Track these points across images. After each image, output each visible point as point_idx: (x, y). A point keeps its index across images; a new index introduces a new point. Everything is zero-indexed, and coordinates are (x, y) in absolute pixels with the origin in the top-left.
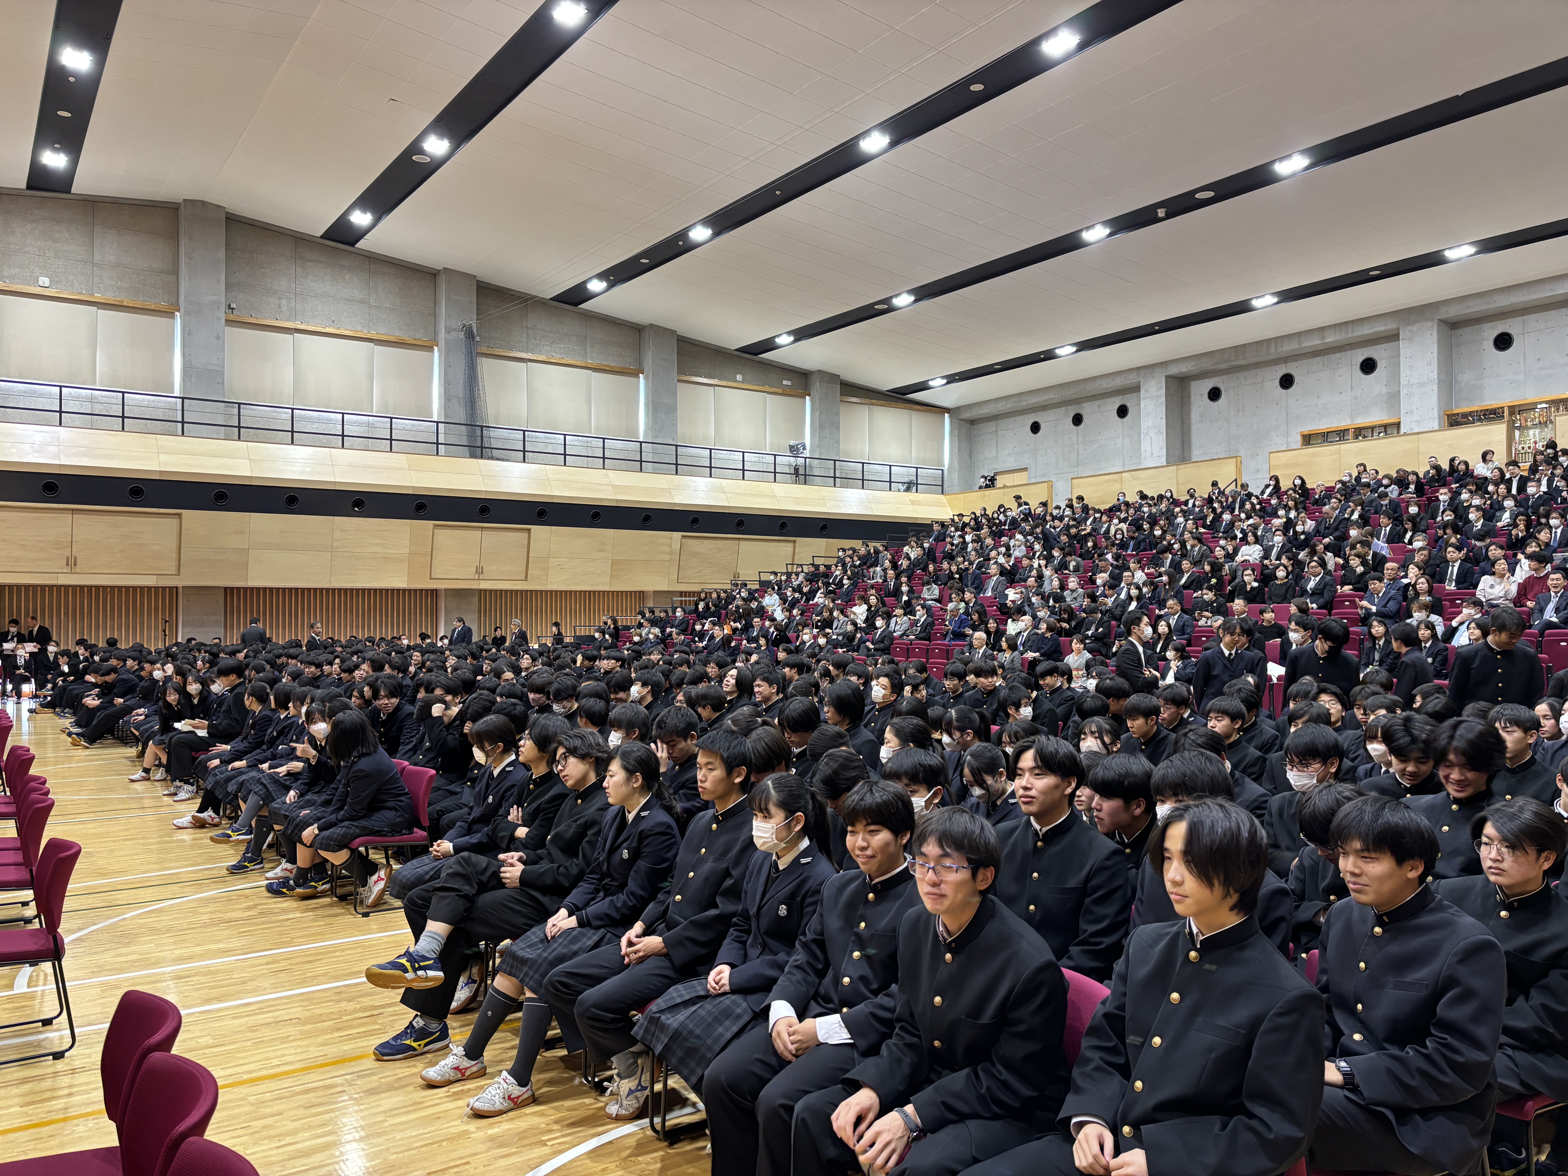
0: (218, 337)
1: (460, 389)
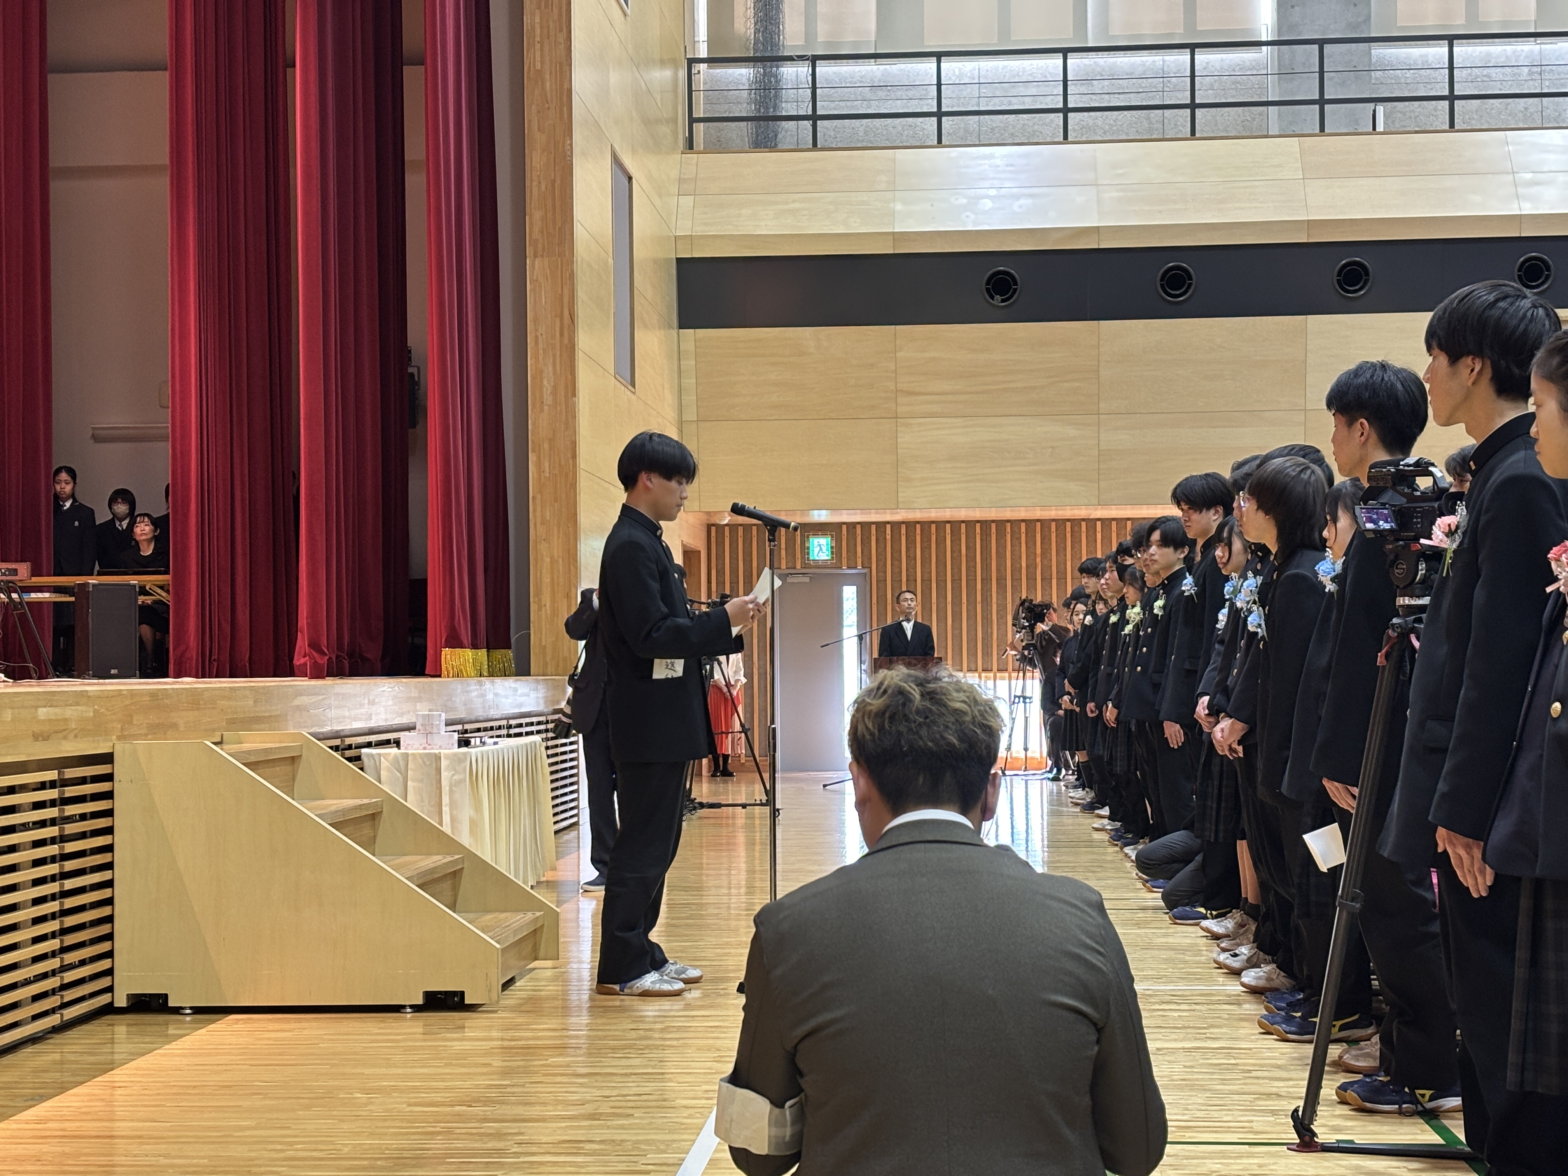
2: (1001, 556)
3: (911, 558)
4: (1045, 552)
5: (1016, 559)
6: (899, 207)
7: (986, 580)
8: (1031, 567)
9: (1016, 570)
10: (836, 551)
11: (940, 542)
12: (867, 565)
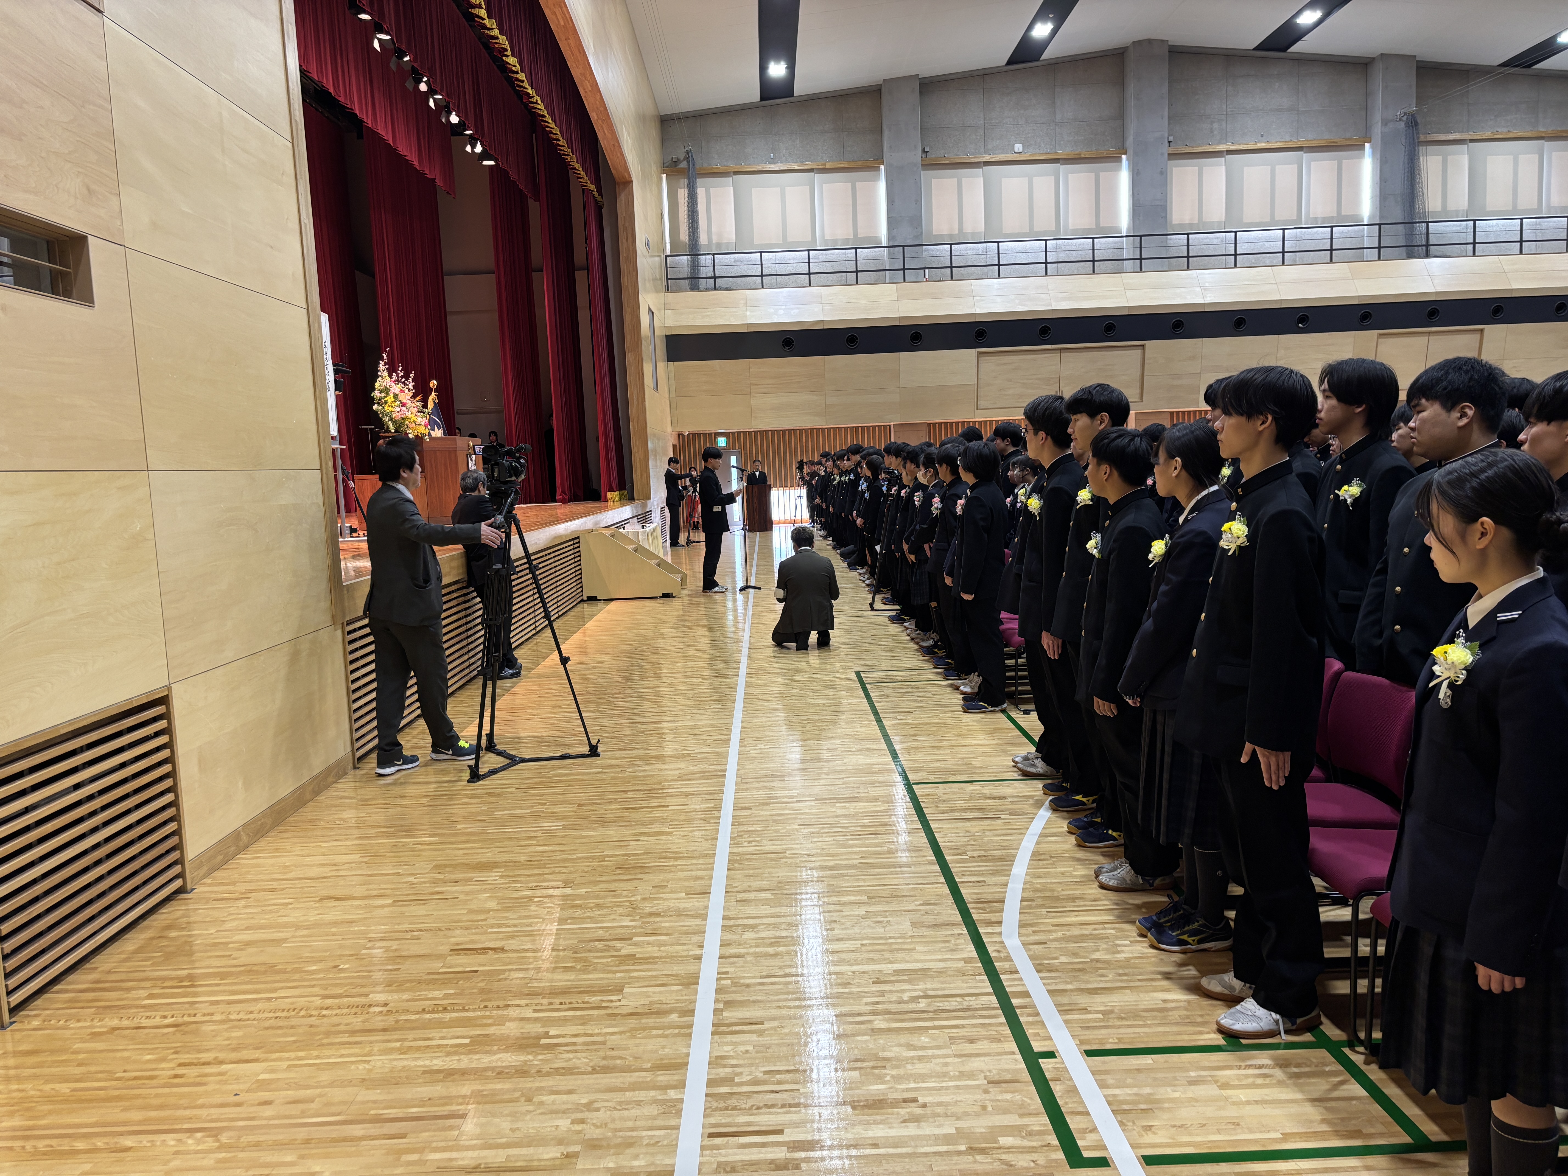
0: (1162, 173)
1: (1398, 185)
2: (790, 442)
3: (756, 445)
4: (807, 441)
5: (796, 444)
6: (748, 313)
7: (785, 453)
8: (801, 447)
9: (796, 448)
10: (728, 443)
11: (767, 438)
12: (740, 448)
